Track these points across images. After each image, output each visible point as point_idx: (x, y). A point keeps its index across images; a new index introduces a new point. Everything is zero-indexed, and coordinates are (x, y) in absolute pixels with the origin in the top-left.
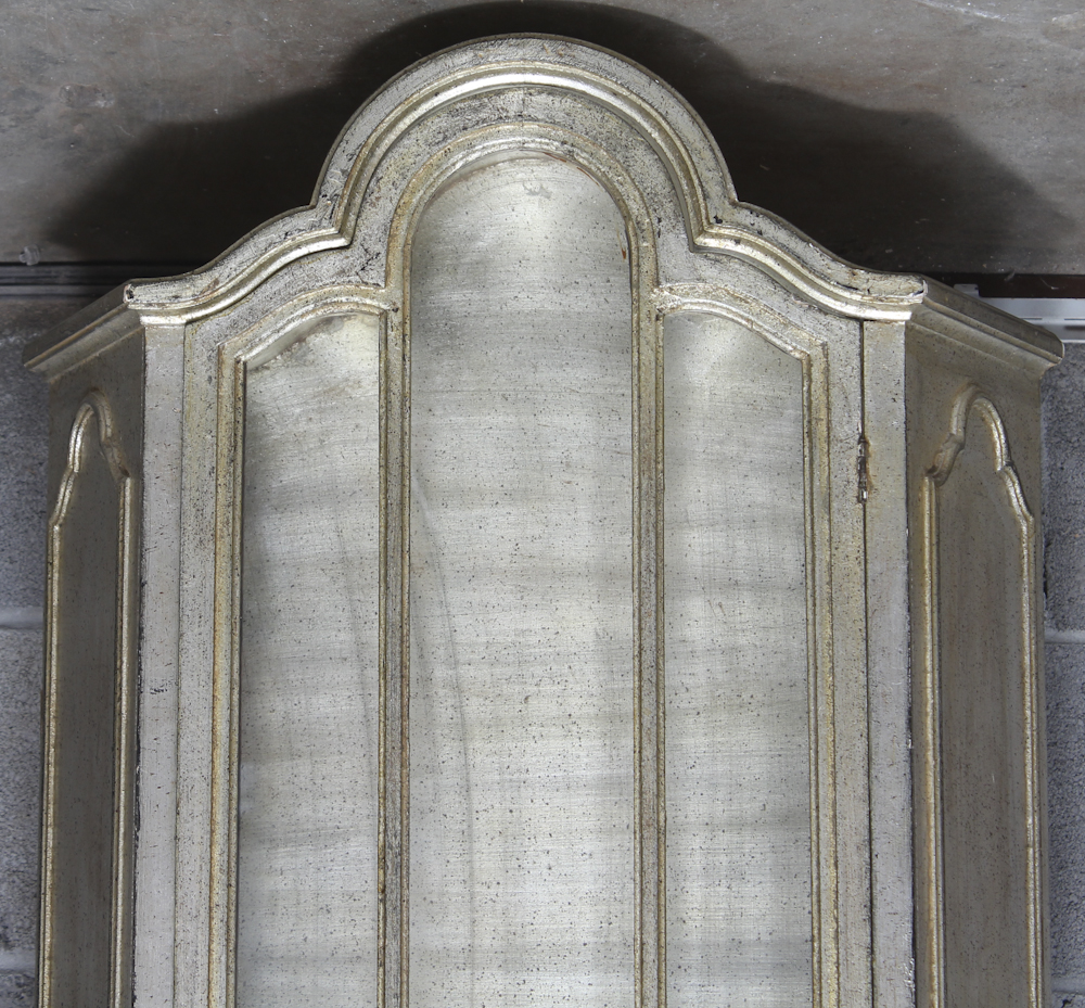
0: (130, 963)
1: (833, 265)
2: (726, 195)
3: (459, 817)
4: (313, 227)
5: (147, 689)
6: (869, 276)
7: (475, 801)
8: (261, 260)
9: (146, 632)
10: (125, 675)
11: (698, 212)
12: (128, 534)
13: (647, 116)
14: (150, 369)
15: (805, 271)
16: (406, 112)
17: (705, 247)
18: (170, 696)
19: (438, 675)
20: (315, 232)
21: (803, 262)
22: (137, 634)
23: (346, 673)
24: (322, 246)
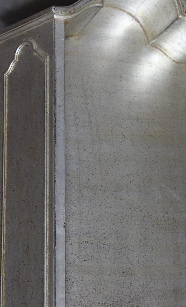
5: (57, 105)
8: (84, 6)
9: (57, 92)
10: (48, 103)
11: (180, 10)
12: (48, 69)
14: (56, 29)
17: (180, 19)
18: (63, 108)
19: (93, 121)
20: (97, 1)
22: (54, 92)
23: (72, 119)
24: (97, 5)
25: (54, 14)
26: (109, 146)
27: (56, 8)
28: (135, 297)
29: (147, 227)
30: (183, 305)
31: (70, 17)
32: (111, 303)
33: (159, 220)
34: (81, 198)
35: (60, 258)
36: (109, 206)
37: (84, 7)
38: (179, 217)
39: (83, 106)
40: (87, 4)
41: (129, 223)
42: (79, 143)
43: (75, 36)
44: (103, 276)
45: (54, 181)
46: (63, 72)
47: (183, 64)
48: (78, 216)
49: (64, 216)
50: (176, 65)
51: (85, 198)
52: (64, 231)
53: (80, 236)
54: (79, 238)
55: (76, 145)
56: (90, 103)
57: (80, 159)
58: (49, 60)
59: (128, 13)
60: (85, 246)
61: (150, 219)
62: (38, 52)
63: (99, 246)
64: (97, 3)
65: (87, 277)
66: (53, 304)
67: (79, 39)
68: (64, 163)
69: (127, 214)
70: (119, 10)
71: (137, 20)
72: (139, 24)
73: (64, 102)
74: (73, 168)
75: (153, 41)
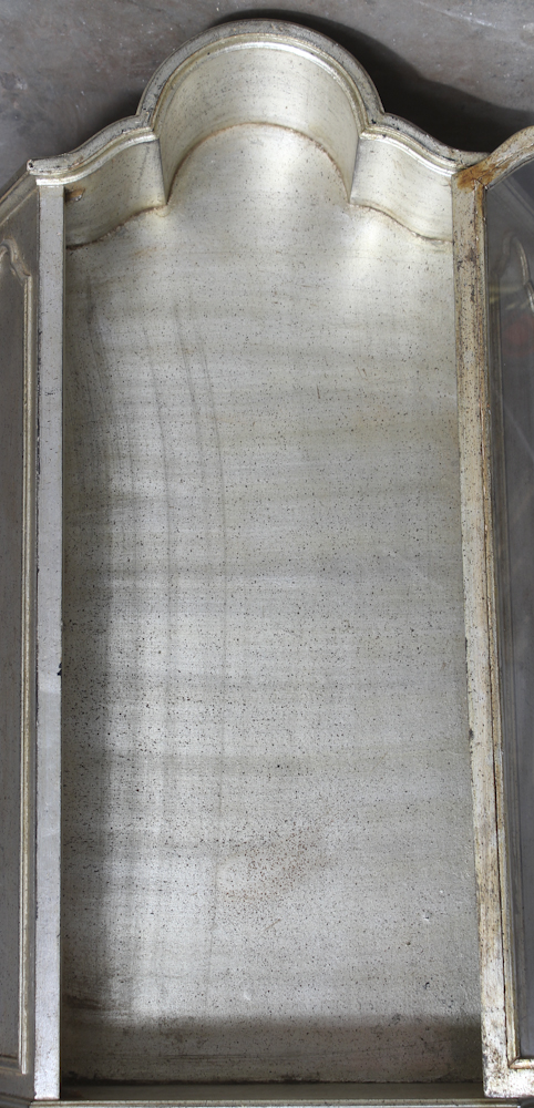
0: (35, 550)
1: (440, 147)
2: (378, 108)
3: (216, 490)
4: (138, 126)
5: (43, 393)
6: (462, 153)
7: (226, 481)
8: (108, 146)
10: (29, 388)
11: (361, 119)
12: (30, 309)
13: (331, 65)
14: (42, 212)
15: (424, 151)
16: (191, 63)
17: (366, 140)
18: (58, 397)
19: (203, 409)
20: (140, 130)
21: (424, 145)
22: (37, 362)
23: (150, 410)
24: (142, 139)
25: (35, 177)
26: (244, 467)
27: (35, 164)
28: (306, 825)
29: (340, 655)
30: (434, 839)
32: (246, 839)
33: (374, 636)
34: (172, 595)
35: (49, 745)
36: (243, 610)
37: (108, 150)
38: (427, 625)
39: (178, 375)
40: (115, 141)
41: (294, 649)
42: (167, 465)
43: (158, 208)
44: (226, 778)
45: (35, 571)
46: (60, 311)
47: (443, 241)
48: (165, 640)
49: (59, 649)
50: (427, 245)
51: (182, 596)
52: (59, 685)
53: (170, 686)
54: (167, 690)
55: (161, 470)
56: (196, 367)
57: (169, 503)
58: (30, 286)
59: (296, 131)
60: (183, 708)
61: (350, 636)
62: (17, 268)
63: (217, 708)
64: (142, 134)
65: (186, 781)
66: (34, 848)
67: (168, 214)
68: (59, 527)
69: (290, 627)
70: (272, 128)
71: (319, 145)
72: (325, 154)
73: (59, 382)
74: (152, 526)
75: (353, 195)
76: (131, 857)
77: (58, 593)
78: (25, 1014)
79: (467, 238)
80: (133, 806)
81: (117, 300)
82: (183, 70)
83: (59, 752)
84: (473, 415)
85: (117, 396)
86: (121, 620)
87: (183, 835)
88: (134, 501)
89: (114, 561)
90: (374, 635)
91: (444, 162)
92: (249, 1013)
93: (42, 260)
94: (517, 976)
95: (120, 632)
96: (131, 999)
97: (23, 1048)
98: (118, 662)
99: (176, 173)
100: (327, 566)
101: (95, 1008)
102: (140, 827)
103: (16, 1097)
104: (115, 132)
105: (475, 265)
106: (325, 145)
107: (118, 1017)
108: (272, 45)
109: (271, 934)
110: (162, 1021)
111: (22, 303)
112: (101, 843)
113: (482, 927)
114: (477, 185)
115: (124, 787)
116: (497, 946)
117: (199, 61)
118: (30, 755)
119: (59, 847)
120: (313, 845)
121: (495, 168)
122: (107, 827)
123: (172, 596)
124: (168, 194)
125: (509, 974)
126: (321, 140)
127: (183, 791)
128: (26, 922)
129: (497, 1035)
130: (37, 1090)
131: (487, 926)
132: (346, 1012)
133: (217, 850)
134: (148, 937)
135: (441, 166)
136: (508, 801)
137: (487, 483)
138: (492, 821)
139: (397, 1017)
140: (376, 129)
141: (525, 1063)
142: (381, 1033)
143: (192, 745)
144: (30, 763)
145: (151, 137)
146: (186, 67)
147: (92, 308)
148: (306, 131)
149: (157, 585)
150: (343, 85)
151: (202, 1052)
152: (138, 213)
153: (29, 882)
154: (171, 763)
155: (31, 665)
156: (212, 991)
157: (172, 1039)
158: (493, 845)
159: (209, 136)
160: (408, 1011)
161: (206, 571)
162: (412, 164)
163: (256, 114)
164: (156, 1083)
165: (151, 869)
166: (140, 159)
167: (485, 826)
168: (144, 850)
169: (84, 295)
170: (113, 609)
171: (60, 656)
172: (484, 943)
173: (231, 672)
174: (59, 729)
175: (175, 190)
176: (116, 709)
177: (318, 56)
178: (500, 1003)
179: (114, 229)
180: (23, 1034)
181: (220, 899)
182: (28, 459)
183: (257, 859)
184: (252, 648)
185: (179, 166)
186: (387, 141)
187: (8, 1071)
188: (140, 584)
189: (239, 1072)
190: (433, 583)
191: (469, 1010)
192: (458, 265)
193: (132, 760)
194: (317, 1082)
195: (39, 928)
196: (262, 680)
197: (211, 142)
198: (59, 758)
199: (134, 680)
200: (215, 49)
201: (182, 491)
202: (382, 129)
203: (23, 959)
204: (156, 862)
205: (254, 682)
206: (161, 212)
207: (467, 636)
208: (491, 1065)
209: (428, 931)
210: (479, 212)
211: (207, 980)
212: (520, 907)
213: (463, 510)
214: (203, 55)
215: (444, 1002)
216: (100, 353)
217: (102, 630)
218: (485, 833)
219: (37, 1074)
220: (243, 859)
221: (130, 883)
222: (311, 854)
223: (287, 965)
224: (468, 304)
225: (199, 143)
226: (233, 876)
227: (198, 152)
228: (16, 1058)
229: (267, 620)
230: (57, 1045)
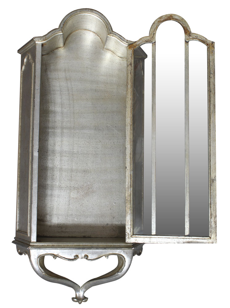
0: (33, 124)
2: (112, 30)
3: (73, 111)
5: (36, 89)
7: (75, 109)
9: (36, 82)
10: (33, 88)
11: (108, 32)
12: (33, 70)
13: (102, 20)
14: (37, 49)
15: (121, 40)
16: (71, 17)
17: (109, 37)
18: (39, 91)
19: (70, 93)
20: (59, 32)
21: (121, 39)
22: (35, 82)
23: (59, 92)
24: (59, 34)
25: (35, 41)
26: (79, 106)
27: (35, 38)
28: (90, 184)
29: (98, 147)
31: (44, 42)
32: (77, 186)
35: (35, 167)
36: (78, 137)
38: (117, 142)
39: (65, 85)
40: (53, 34)
41: (88, 146)
42: (62, 105)
43: (62, 47)
44: (73, 173)
45: (33, 129)
46: (40, 71)
47: (124, 58)
48: (60, 143)
49: (38, 146)
50: (120, 59)
51: (64, 134)
52: (38, 154)
53: (61, 153)
54: (61, 154)
55: (61, 106)
56: (69, 83)
57: (62, 113)
58: (33, 65)
59: (93, 32)
60: (64, 158)
61: (100, 144)
62: (30, 60)
63: (71, 158)
64: (60, 33)
65: (64, 174)
66: (32, 189)
67: (64, 49)
68: (39, 120)
69: (88, 141)
70: (88, 31)
71: (98, 35)
72: (99, 37)
73: (39, 87)
74: (58, 118)
75: (105, 47)
76: (52, 190)
77: (38, 134)
78: (29, 224)
79: (130, 60)
80: (53, 179)
81: (52, 67)
82: (69, 19)
83: (37, 169)
84: (129, 99)
85: (51, 89)
86: (51, 138)
87: (63, 185)
88: (54, 112)
89: (50, 125)
90: (106, 143)
91: (125, 43)
92: (76, 223)
93: (36, 60)
94: (133, 218)
95: (51, 141)
96: (51, 220)
97: (29, 231)
98: (50, 148)
99: (66, 40)
100: (97, 128)
101: (43, 221)
102: (54, 183)
103: (27, 241)
104: (54, 32)
105: (131, 66)
106: (99, 35)
107: (48, 223)
108: (89, 14)
109: (81, 206)
110: (58, 224)
111: (32, 69)
112: (46, 186)
113: (127, 208)
114: (132, 49)
115: (51, 175)
116: (130, 212)
117: (73, 17)
118: (31, 169)
119: (37, 189)
120: (91, 188)
121: (136, 45)
122: (47, 183)
123: (62, 133)
124: (64, 44)
125: (132, 218)
126: (98, 34)
127: (63, 176)
128: (30, 204)
129: (128, 230)
130: (32, 240)
131: (128, 208)
132: (97, 223)
133: (71, 188)
134: (55, 207)
135: (125, 44)
136: (133, 182)
137: (132, 114)
138: (130, 186)
139: (108, 224)
140: (111, 35)
141: (134, 236)
142: (104, 227)
143: (66, 166)
144: (31, 171)
145: (62, 33)
146: (70, 18)
147: (46, 69)
148: (95, 32)
149: (59, 131)
150: (104, 24)
151: (66, 231)
152: (57, 48)
153: (30, 196)
154: (61, 170)
155: (32, 149)
156: (69, 218)
157: (60, 228)
158: (130, 191)
159: (74, 32)
160: (110, 223)
161: (70, 128)
162: (118, 43)
163: (85, 28)
164: (56, 237)
165: (56, 192)
166: (59, 38)
167: (128, 187)
168: (55, 188)
169: (45, 66)
170: (49, 136)
171: (38, 148)
172: (127, 211)
173: (75, 150)
174: (38, 164)
175: (66, 43)
176: (49, 158)
177: (99, 17)
178: (130, 224)
179: (52, 51)
180: (29, 228)
181: (71, 199)
182: (32, 104)
183: (79, 191)
184: (79, 145)
185: (67, 38)
186: (113, 37)
187: (25, 235)
188: (55, 131)
189: (74, 235)
190: (119, 133)
191: (123, 223)
192: (128, 66)
193: (53, 169)
194: (90, 237)
195: (32, 206)
196: (81, 152)
197: (74, 33)
198: (37, 170)
199: (54, 152)
200: (76, 14)
201: (65, 110)
202: (112, 35)
203: (29, 212)
204: (57, 191)
205: (79, 153)
206: (63, 48)
207: (126, 147)
208: (127, 236)
209: (115, 206)
210: (133, 55)
211: (68, 216)
212: (134, 203)
213: (126, 119)
214: (74, 16)
215: (117, 221)
216: (48, 79)
217: (47, 140)
218: (128, 189)
219: (32, 237)
220: (76, 190)
221: (51, 195)
222: (91, 190)
223: (85, 213)
224: (129, 75)
225: (71, 33)
226: (74, 194)
227: (71, 35)
228: (27, 233)
229: (83, 139)
230: (36, 231)
